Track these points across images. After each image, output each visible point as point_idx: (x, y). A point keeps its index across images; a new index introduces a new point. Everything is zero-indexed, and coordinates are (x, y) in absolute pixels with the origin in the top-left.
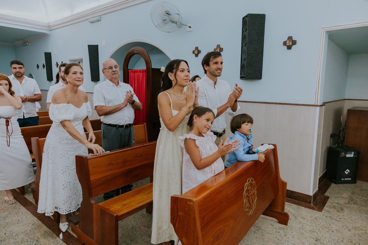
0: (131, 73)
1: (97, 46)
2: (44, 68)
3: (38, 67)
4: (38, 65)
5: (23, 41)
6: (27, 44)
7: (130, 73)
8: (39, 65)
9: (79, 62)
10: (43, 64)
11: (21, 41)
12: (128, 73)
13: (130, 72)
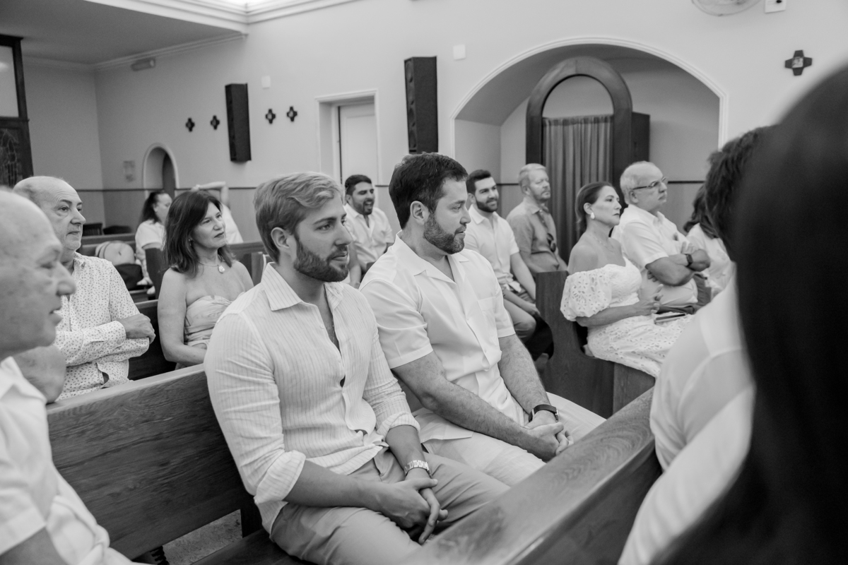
0: (553, 127)
1: (434, 60)
2: (215, 127)
3: (191, 125)
4: (190, 120)
5: (136, 57)
6: (152, 63)
7: (548, 128)
8: (193, 120)
9: (339, 108)
10: (215, 118)
11: (129, 57)
12: (543, 125)
13: (547, 123)
